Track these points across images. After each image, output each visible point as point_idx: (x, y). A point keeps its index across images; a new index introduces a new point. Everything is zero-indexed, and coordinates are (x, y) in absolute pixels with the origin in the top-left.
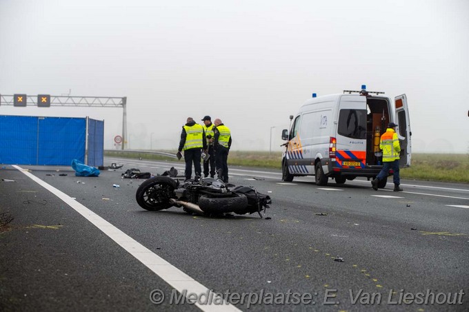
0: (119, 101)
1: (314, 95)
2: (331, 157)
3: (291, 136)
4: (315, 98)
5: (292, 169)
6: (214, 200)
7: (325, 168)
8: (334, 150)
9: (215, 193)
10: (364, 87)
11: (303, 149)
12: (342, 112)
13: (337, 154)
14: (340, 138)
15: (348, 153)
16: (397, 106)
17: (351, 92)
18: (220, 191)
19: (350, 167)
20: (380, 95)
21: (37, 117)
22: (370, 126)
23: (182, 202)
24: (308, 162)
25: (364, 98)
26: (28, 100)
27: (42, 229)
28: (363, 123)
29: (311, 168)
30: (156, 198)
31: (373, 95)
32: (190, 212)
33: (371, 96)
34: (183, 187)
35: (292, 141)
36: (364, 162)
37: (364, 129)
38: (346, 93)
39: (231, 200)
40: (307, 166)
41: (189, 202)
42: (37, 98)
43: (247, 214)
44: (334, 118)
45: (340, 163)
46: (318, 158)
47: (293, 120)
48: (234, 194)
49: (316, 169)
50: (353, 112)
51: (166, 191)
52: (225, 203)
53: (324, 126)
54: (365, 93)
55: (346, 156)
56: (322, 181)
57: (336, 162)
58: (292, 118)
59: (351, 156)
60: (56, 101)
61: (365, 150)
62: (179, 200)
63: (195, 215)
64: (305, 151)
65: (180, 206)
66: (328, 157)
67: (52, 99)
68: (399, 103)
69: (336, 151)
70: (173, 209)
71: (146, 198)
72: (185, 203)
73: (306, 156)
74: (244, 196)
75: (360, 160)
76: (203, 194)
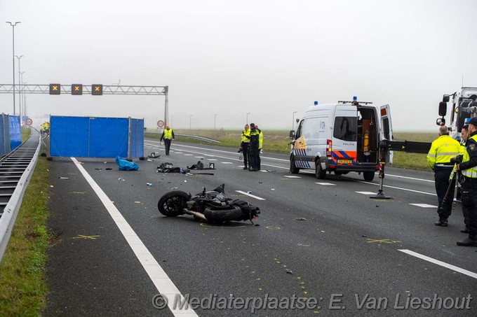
0: (161, 90)
1: (316, 103)
2: (328, 156)
3: (298, 136)
4: (317, 106)
5: (298, 164)
6: (215, 212)
7: (323, 165)
8: (330, 150)
9: (217, 206)
10: (355, 98)
11: (306, 147)
12: (337, 119)
13: (333, 154)
14: (335, 141)
15: (342, 152)
16: (382, 114)
17: (344, 102)
18: (220, 205)
19: (343, 164)
20: (368, 105)
21: (88, 118)
22: (360, 130)
23: (192, 212)
24: (309, 159)
25: (355, 108)
26: (84, 89)
27: (83, 239)
28: (354, 127)
29: (312, 164)
30: (173, 207)
31: (362, 105)
32: (197, 219)
33: (361, 106)
34: (193, 199)
35: (298, 140)
36: (355, 160)
37: (354, 133)
38: (340, 103)
39: (229, 212)
40: (309, 162)
41: (198, 211)
42: (91, 87)
43: (242, 221)
44: (330, 124)
45: (335, 161)
46: (318, 156)
47: (299, 123)
48: (231, 207)
49: (317, 165)
50: (345, 119)
51: (181, 202)
52: (224, 214)
53: (323, 130)
54: (356, 104)
55: (340, 155)
56: (322, 176)
57: (332, 160)
58: (298, 121)
59: (344, 155)
60: (108, 89)
61: (356, 150)
62: (190, 210)
63: (201, 222)
64: (308, 149)
65: (191, 214)
66: (325, 156)
67: (104, 88)
68: (384, 112)
69: (332, 151)
70: (185, 215)
71: (165, 207)
72: (195, 213)
73: (309, 154)
74: (239, 208)
75: (352, 159)
76: (209, 206)
